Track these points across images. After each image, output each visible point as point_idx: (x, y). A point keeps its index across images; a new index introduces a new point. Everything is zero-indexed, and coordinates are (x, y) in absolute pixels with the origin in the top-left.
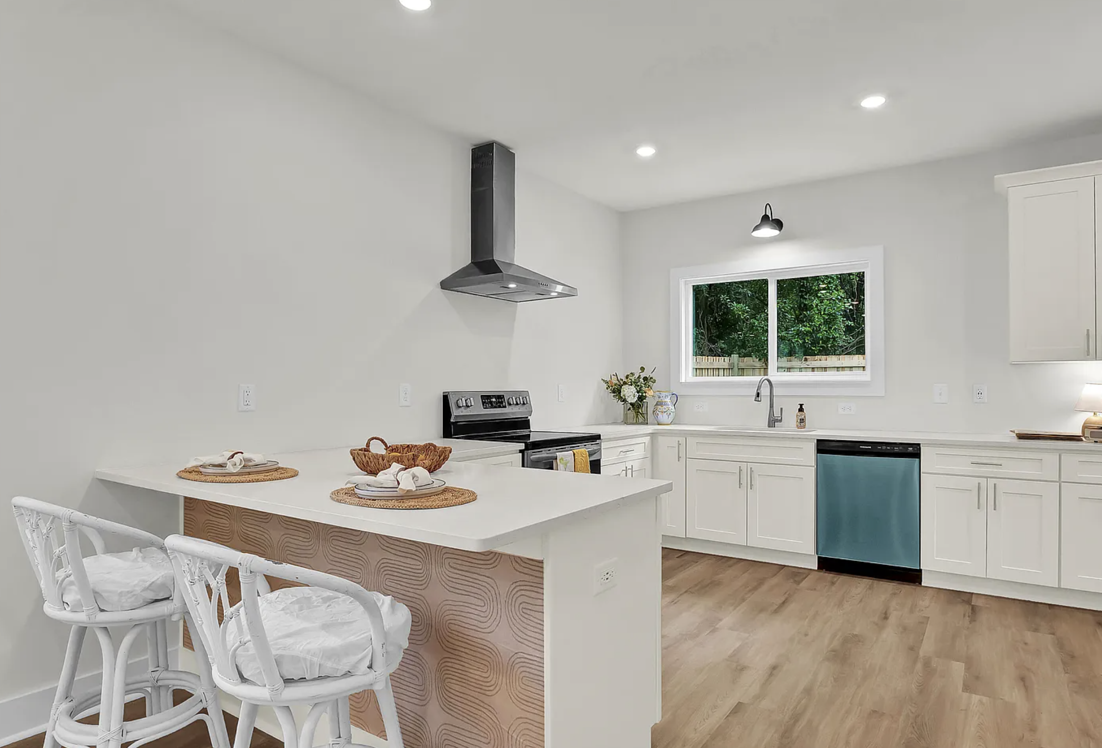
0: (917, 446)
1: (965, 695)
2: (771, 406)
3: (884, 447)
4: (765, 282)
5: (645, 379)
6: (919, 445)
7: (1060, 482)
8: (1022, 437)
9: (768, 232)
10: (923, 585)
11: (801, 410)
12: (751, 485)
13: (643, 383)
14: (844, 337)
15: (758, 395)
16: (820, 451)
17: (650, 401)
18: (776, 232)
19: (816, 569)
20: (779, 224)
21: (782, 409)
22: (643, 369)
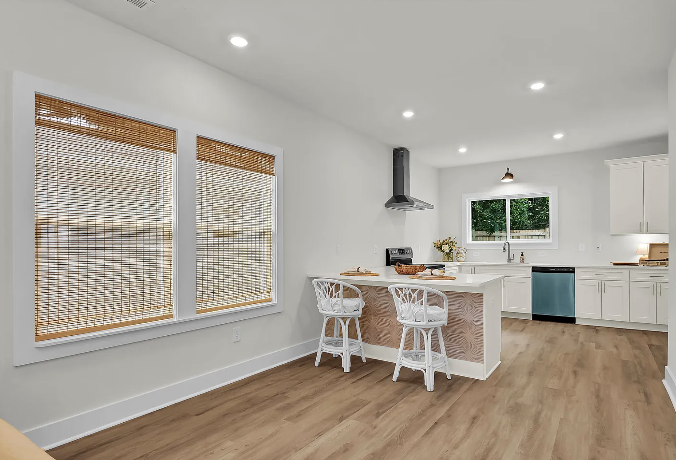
0: (574, 269)
1: (596, 350)
2: (509, 254)
3: (560, 269)
4: (505, 200)
5: (451, 242)
6: (574, 268)
7: (630, 281)
8: (615, 264)
9: (508, 180)
10: (576, 324)
11: (522, 255)
12: (504, 286)
13: (451, 244)
14: (528, 221)
15: (504, 249)
16: (533, 271)
17: (454, 252)
18: (511, 180)
19: (532, 319)
20: (512, 176)
21: (513, 255)
22: (450, 238)
